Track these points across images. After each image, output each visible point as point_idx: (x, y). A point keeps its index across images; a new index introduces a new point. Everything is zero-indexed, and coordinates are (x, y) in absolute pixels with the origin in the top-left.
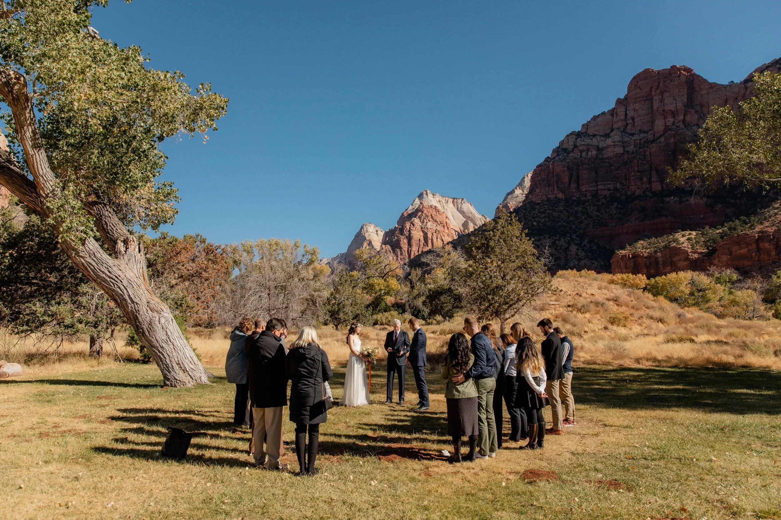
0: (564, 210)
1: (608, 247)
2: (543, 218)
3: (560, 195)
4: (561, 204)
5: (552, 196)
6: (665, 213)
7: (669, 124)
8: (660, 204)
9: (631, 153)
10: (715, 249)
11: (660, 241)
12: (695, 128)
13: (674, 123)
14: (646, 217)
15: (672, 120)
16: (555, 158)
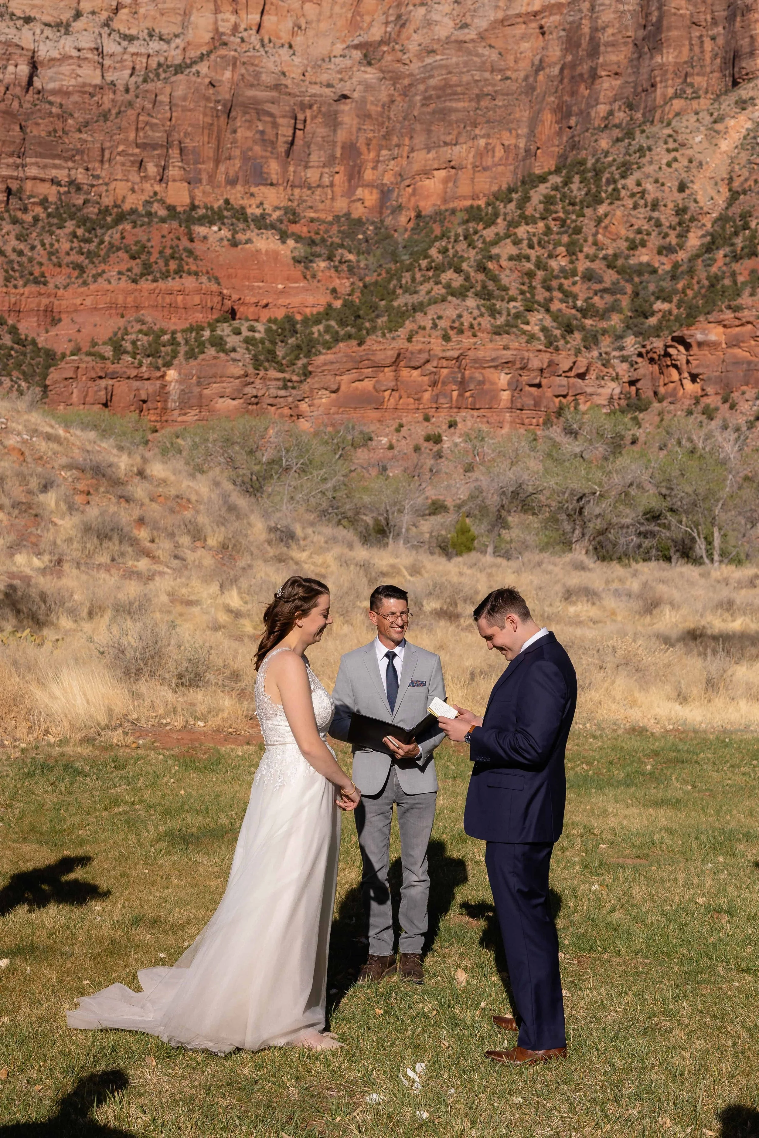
1: (41, 341)
6: (194, 268)
7: (225, 27)
8: (185, 242)
9: (122, 88)
10: (307, 374)
11: (180, 338)
12: (285, 52)
13: (235, 28)
14: (147, 269)
15: (233, 18)
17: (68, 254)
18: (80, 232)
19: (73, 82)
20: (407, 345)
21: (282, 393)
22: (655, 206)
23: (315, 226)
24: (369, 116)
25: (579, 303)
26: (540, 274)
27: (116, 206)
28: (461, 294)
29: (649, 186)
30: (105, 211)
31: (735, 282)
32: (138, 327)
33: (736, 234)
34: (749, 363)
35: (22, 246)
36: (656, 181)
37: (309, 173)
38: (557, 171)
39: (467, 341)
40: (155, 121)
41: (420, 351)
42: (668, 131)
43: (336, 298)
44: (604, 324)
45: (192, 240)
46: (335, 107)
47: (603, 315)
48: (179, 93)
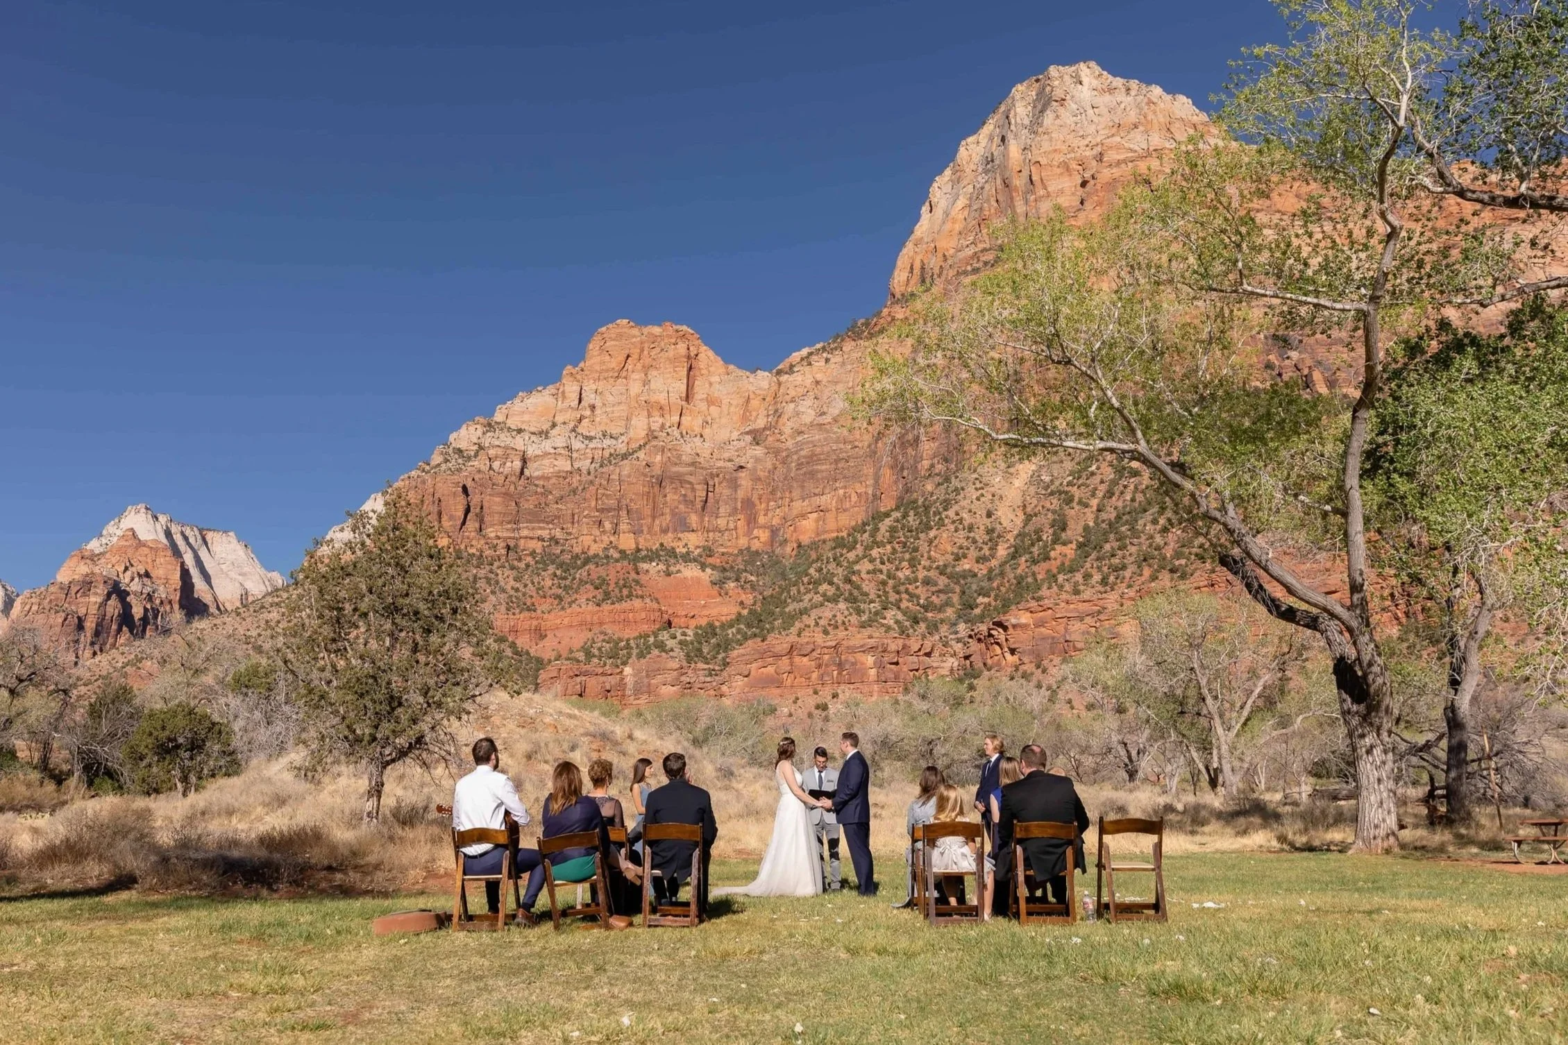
1: (533, 652)
6: (640, 593)
7: (655, 427)
8: (633, 575)
9: (585, 472)
10: (726, 664)
11: (632, 643)
12: (698, 440)
13: (663, 426)
14: (607, 595)
15: (661, 420)
16: (439, 465)
17: (550, 589)
18: (558, 572)
19: (551, 470)
20: (797, 639)
21: (708, 679)
22: (971, 529)
23: (726, 558)
24: (760, 479)
25: (922, 601)
26: (891, 582)
27: (583, 553)
28: (834, 600)
29: (965, 515)
30: (576, 557)
31: (1036, 580)
32: (602, 637)
33: (1033, 545)
34: (1053, 638)
35: (518, 585)
36: (970, 511)
37: (719, 521)
38: (897, 508)
39: (841, 634)
40: (609, 493)
41: (808, 643)
42: (975, 476)
43: (744, 608)
44: (941, 616)
45: (638, 573)
46: (735, 474)
47: (940, 609)
48: (625, 473)
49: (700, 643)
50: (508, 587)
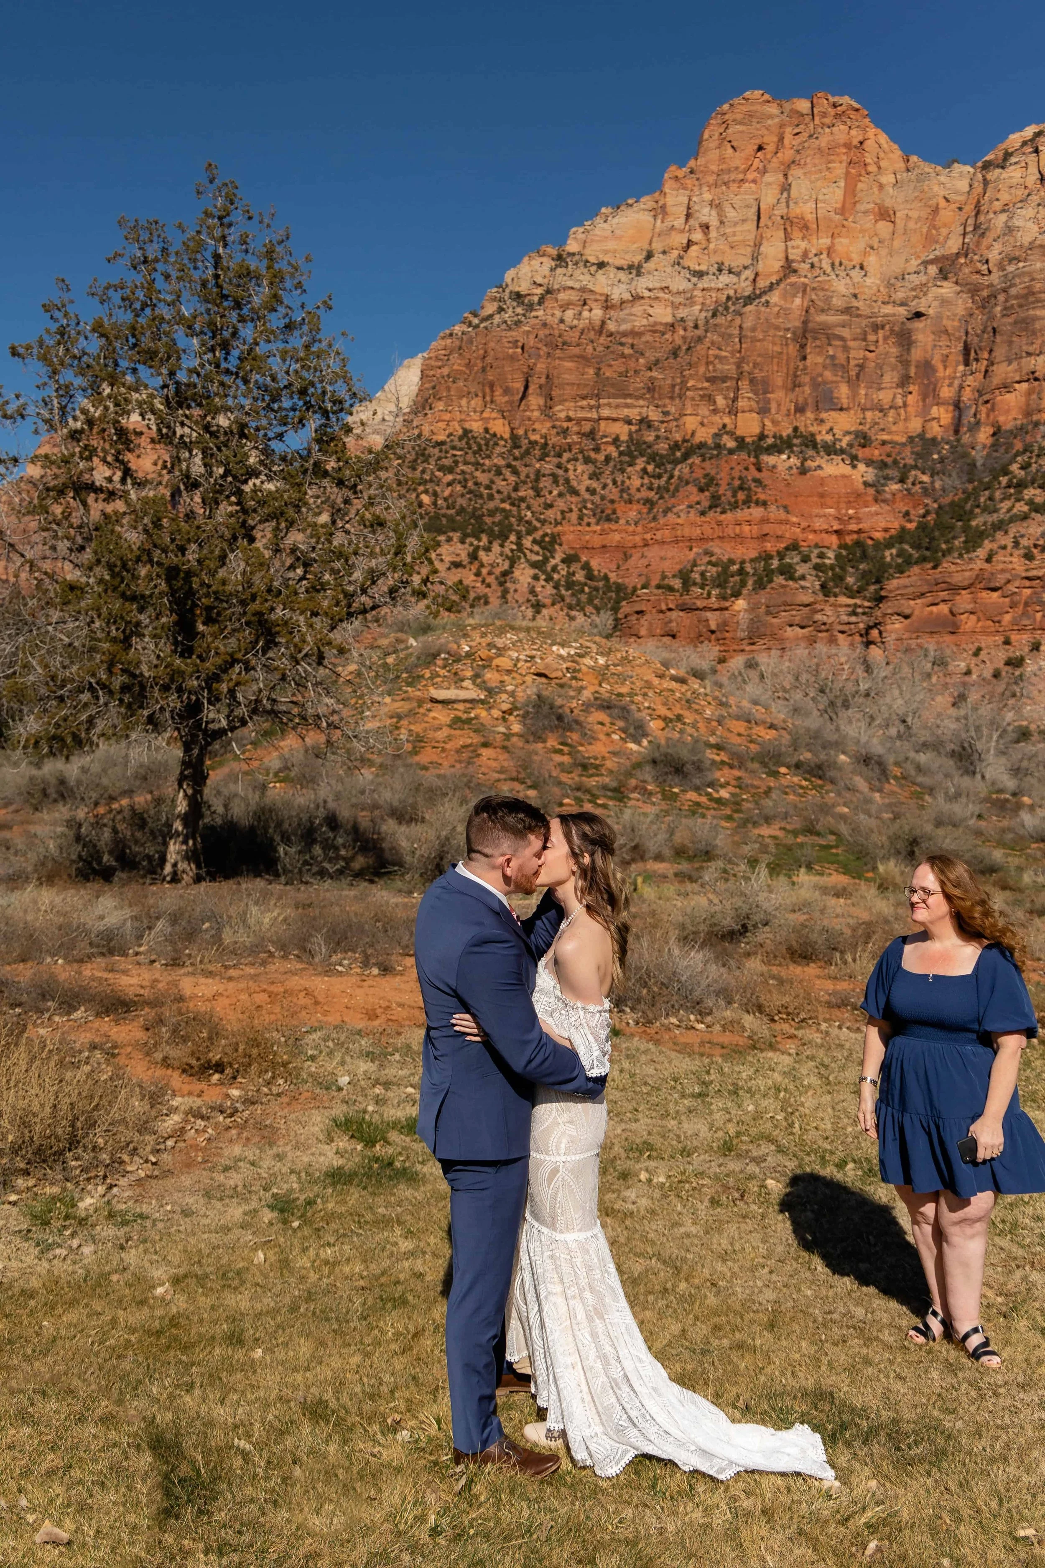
0: (509, 466)
1: (613, 577)
2: (449, 484)
3: (500, 427)
4: (498, 450)
5: (476, 427)
6: (762, 497)
7: (795, 254)
8: (753, 473)
9: (691, 324)
10: (879, 599)
11: (749, 568)
12: (856, 274)
13: (805, 254)
14: (715, 503)
15: (804, 245)
16: (491, 316)
17: (638, 490)
18: (650, 468)
19: (645, 322)
20: (986, 566)
21: (853, 619)
23: (888, 448)
24: (946, 331)
27: (685, 441)
30: (676, 446)
32: (707, 559)
35: (595, 484)
37: (882, 395)
40: (724, 354)
41: (1003, 571)
43: (910, 521)
45: (759, 470)
46: (909, 325)
48: (748, 324)
49: (843, 569)
50: (582, 489)
